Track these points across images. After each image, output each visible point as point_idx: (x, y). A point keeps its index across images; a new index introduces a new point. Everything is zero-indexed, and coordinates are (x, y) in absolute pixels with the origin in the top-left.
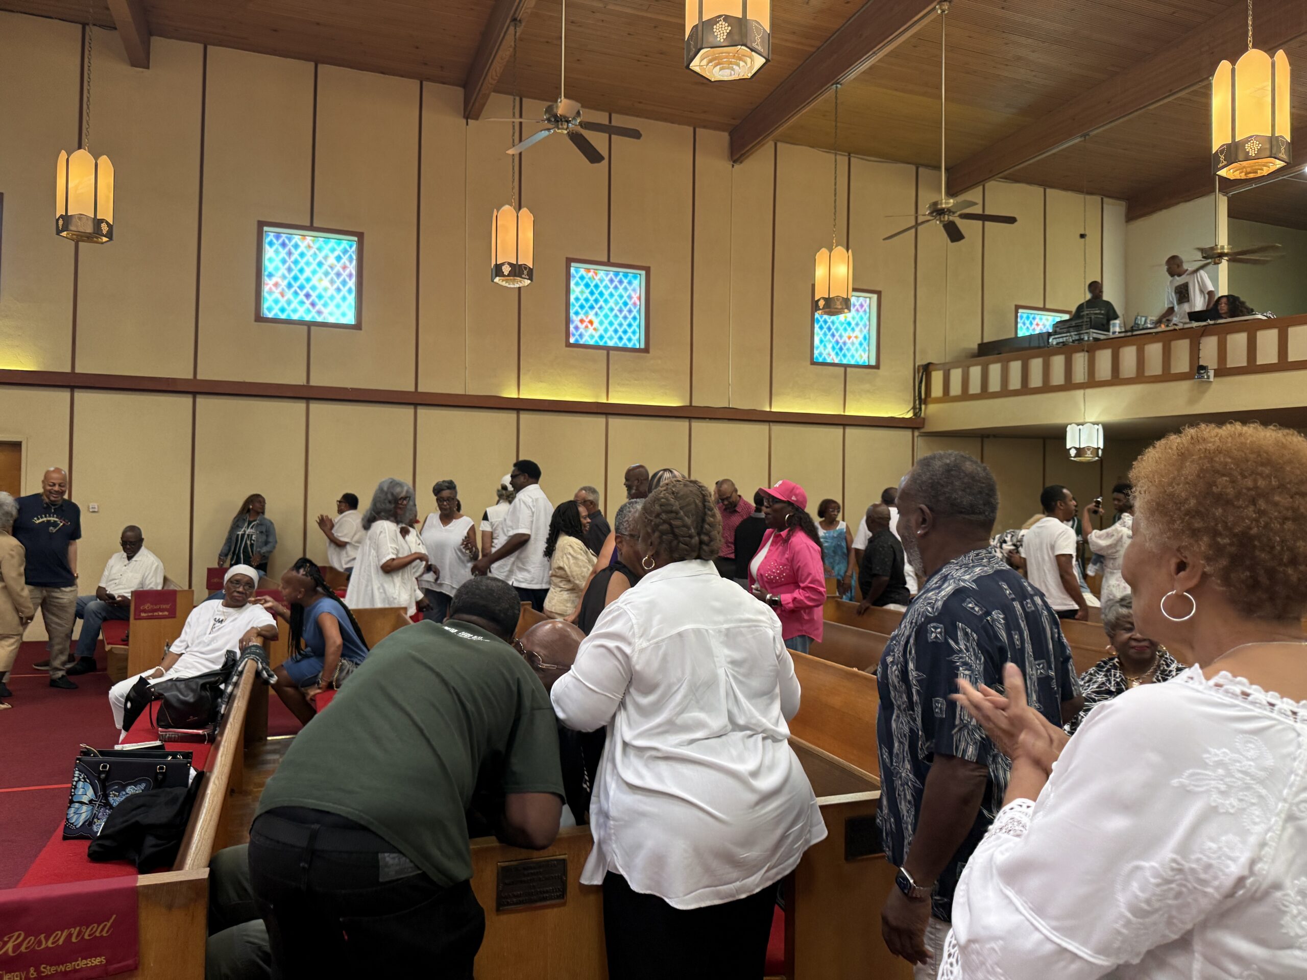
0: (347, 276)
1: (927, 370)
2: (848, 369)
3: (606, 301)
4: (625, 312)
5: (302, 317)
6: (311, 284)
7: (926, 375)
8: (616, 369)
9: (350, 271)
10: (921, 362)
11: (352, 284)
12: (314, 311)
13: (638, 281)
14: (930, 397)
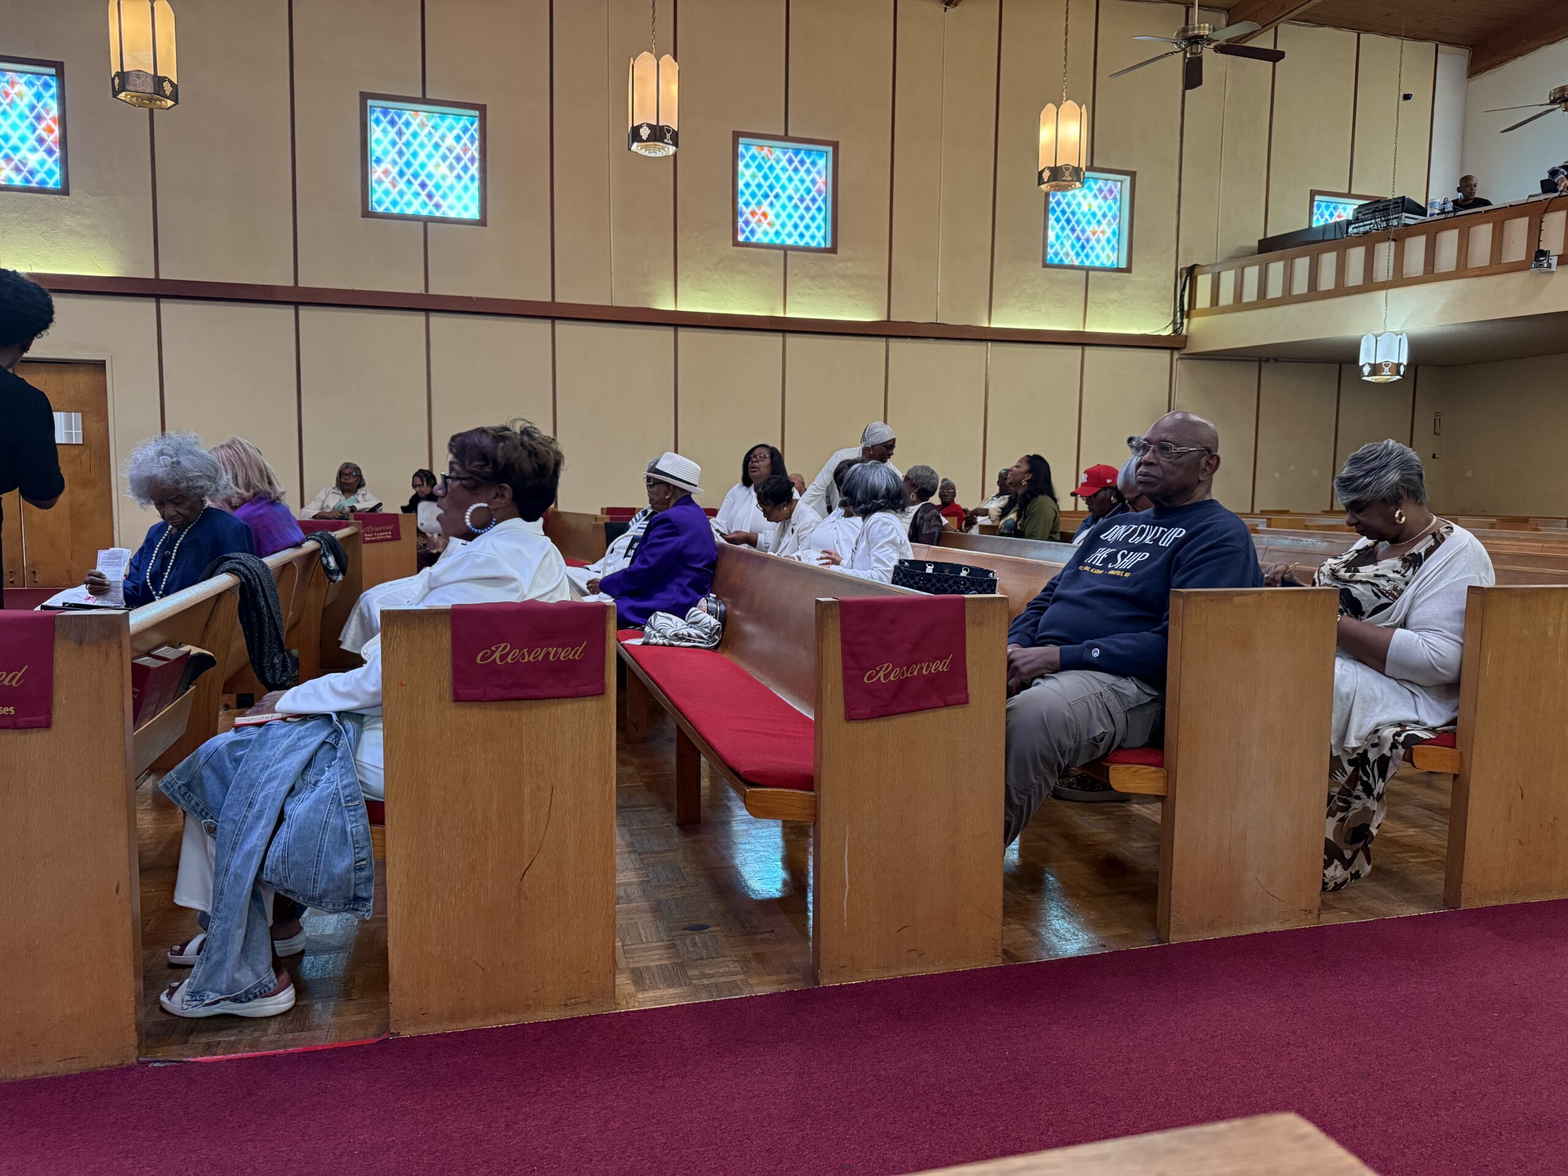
0: (469, 160)
1: (1191, 272)
2: (1091, 273)
3: (784, 188)
4: (808, 201)
5: (418, 212)
6: (426, 171)
7: (1190, 280)
8: (796, 275)
9: (472, 153)
10: (1184, 263)
11: (474, 169)
12: (431, 204)
13: (824, 159)
14: (1195, 308)
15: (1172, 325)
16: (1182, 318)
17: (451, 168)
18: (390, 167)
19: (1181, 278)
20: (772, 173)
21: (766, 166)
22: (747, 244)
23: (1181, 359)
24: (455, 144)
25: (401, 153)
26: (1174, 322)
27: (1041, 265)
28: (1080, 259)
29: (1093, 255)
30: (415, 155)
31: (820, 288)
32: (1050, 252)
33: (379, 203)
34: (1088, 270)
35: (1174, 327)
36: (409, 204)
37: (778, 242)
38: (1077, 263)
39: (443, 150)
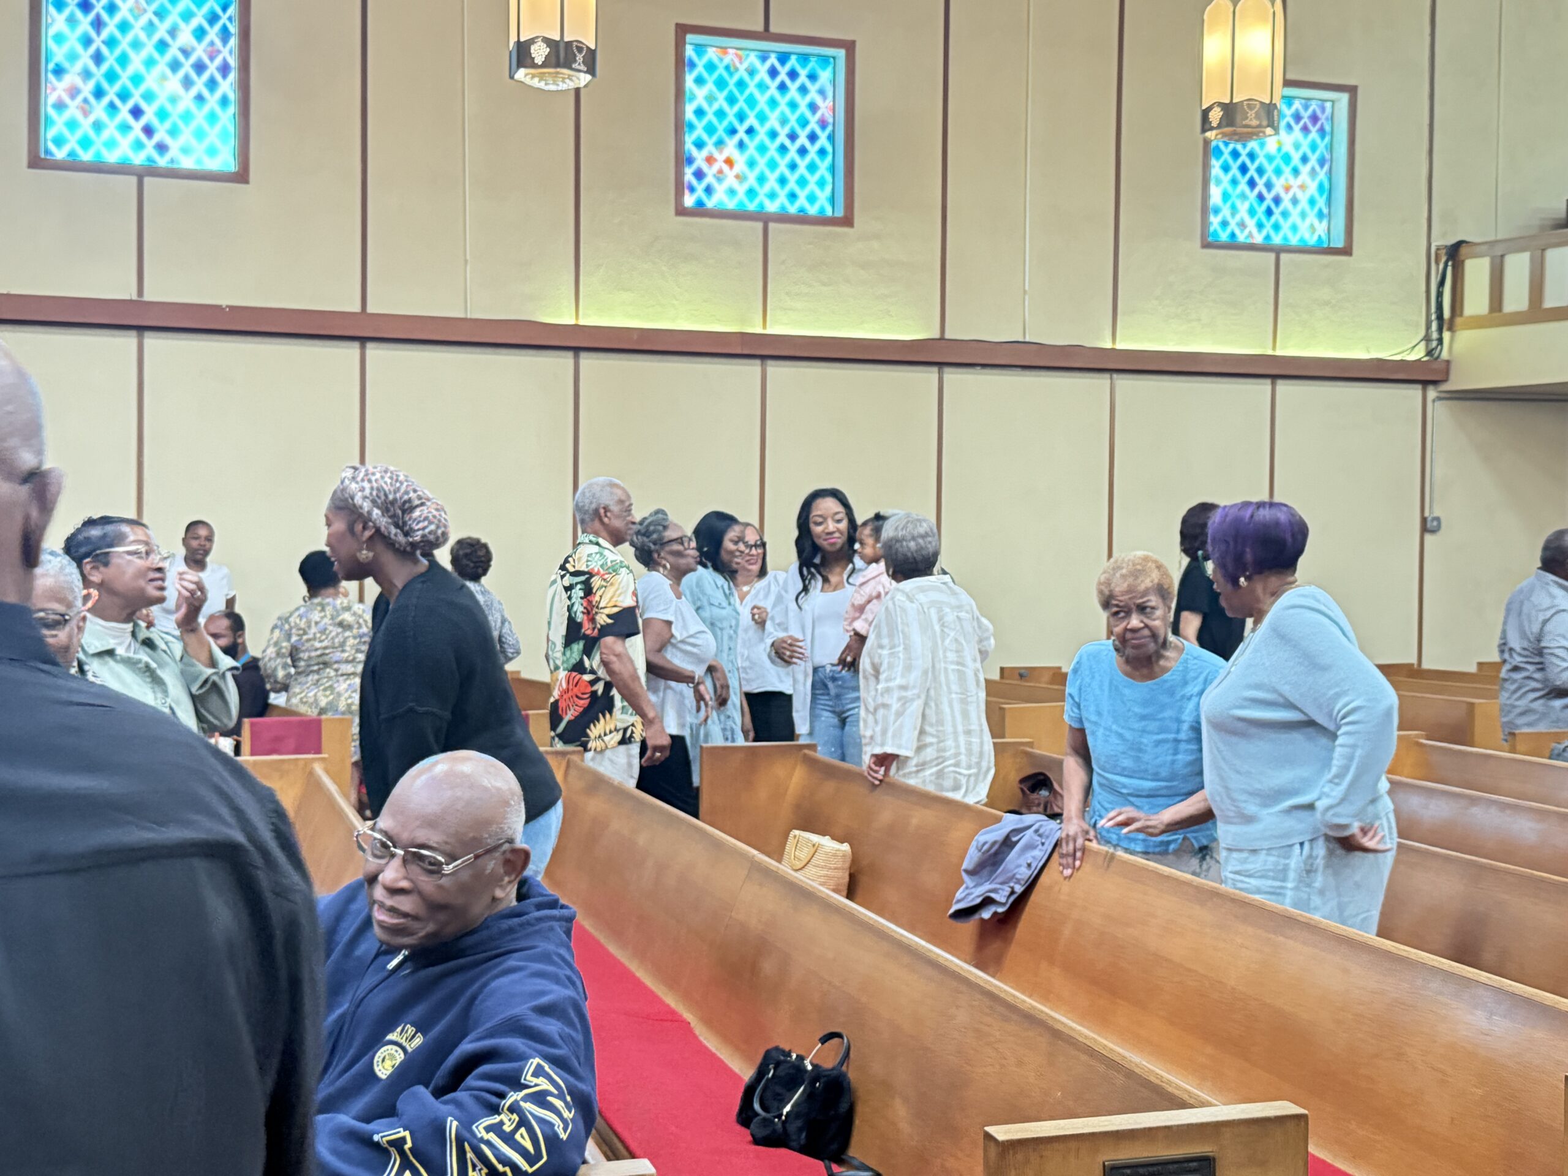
0: (218, 69)
1: (1456, 254)
2: (1284, 257)
4: (803, 140)
5: (127, 158)
6: (143, 88)
7: (1454, 267)
8: (783, 262)
9: (225, 60)
10: (1443, 239)
11: (228, 86)
12: (150, 144)
13: (830, 69)
14: (1461, 315)
15: (1423, 344)
16: (1440, 330)
17: (187, 83)
18: (79, 82)
19: (1437, 263)
20: (741, 92)
21: (732, 82)
22: (700, 210)
23: (1439, 399)
24: (194, 42)
25: (98, 58)
26: (1427, 339)
27: (1198, 243)
28: (1264, 232)
29: (1286, 226)
30: (123, 60)
31: (824, 284)
32: (1215, 221)
33: (59, 142)
34: (1278, 251)
35: (1427, 346)
36: (111, 144)
37: (752, 207)
38: (1258, 239)
39: (173, 52)
